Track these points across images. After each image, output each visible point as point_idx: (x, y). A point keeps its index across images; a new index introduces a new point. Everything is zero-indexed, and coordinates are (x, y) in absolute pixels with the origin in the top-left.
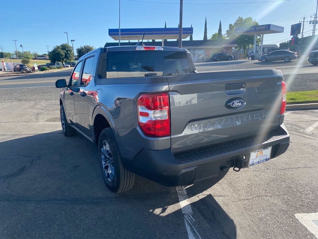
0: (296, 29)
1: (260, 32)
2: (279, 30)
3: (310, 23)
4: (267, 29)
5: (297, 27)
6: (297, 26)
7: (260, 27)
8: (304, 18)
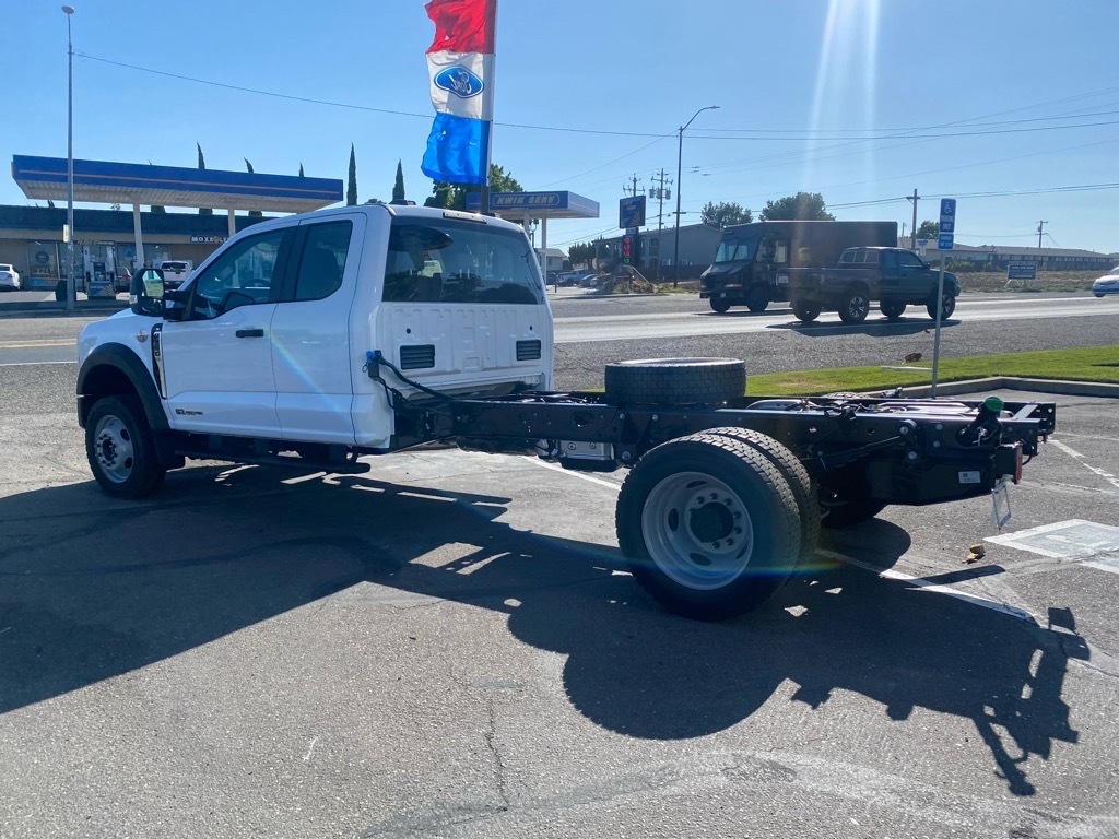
0: (632, 211)
1: (539, 211)
2: (589, 210)
3: (652, 196)
4: (559, 204)
5: (634, 207)
6: (634, 203)
7: (538, 199)
8: (635, 181)
